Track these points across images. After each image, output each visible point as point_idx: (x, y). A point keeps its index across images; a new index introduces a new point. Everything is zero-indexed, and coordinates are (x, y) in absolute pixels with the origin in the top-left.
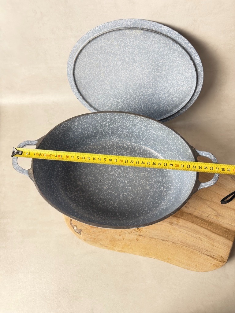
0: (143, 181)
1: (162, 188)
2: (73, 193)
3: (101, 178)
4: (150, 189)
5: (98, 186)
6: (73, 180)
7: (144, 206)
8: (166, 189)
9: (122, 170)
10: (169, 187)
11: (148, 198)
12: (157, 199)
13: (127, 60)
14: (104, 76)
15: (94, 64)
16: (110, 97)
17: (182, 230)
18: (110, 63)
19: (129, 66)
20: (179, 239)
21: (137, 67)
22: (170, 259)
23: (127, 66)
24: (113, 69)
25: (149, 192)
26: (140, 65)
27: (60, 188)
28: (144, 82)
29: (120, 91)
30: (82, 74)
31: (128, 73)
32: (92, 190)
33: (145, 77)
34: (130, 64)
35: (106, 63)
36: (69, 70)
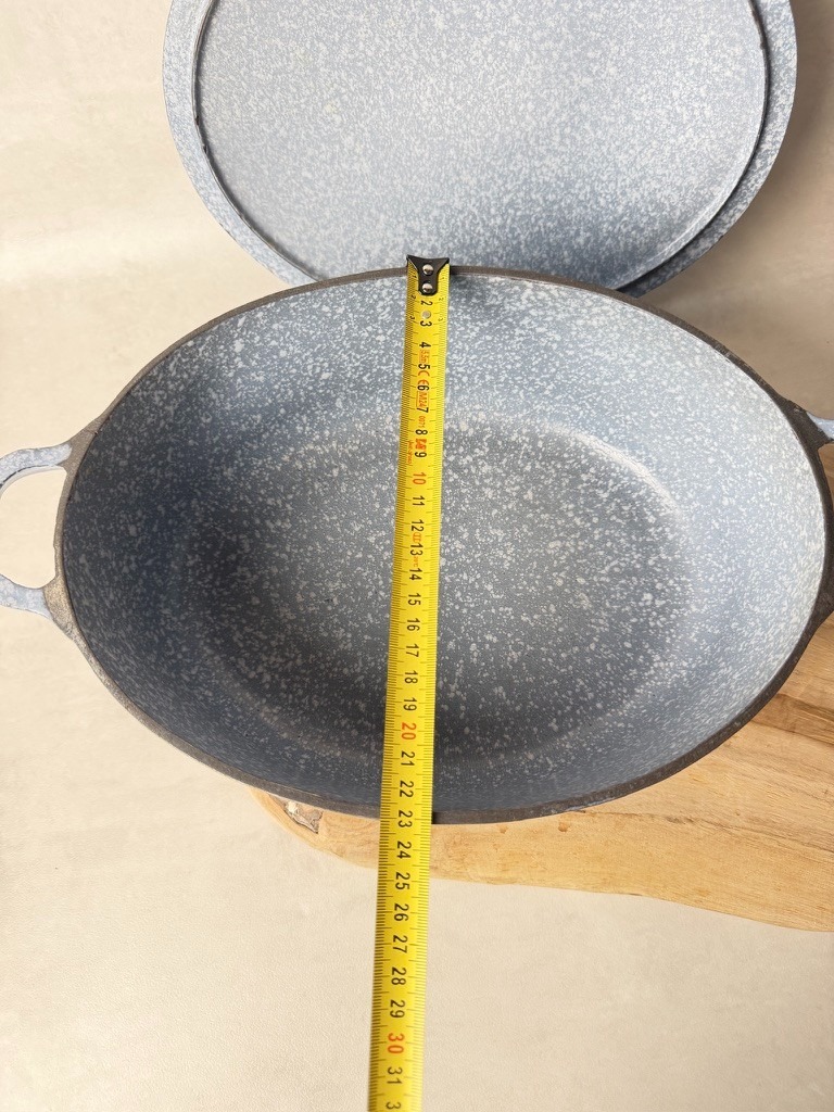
0: (562, 574)
1: (648, 596)
2: (264, 658)
3: (378, 580)
4: (596, 609)
5: (369, 615)
6: (256, 601)
7: (577, 683)
8: (664, 602)
9: (465, 536)
10: (678, 589)
11: (593, 647)
12: (629, 650)
13: (439, 23)
14: (339, 113)
15: (288, 59)
16: (373, 211)
17: (748, 768)
18: (361, 45)
19: (448, 52)
20: (739, 807)
21: (490, 58)
22: (708, 893)
23: (439, 56)
24: (376, 78)
25: (593, 621)
26: (502, 43)
27: (202, 643)
28: (523, 125)
29: (415, 177)
30: (238, 112)
31: (447, 90)
32: (345, 638)
33: (526, 102)
34: (455, 45)
35: (345, 49)
36: (174, 99)
